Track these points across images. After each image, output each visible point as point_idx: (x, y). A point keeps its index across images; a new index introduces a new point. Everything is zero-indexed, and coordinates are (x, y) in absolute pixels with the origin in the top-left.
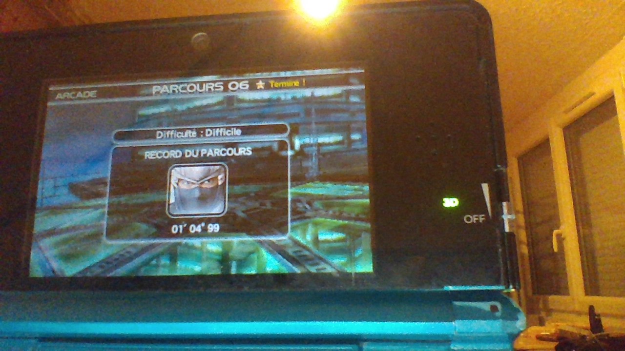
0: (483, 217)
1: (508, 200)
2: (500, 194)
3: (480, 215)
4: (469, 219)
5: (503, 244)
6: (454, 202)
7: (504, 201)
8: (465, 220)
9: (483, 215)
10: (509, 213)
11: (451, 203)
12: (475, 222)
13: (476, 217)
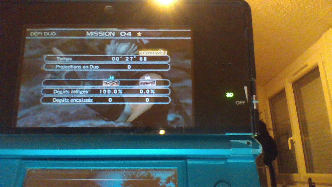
0: (244, 102)
1: (255, 94)
2: (252, 91)
3: (243, 101)
4: (238, 103)
5: (253, 115)
6: (231, 95)
7: (254, 95)
8: (236, 103)
9: (244, 101)
10: (256, 100)
11: (230, 95)
12: (240, 104)
13: (241, 102)
